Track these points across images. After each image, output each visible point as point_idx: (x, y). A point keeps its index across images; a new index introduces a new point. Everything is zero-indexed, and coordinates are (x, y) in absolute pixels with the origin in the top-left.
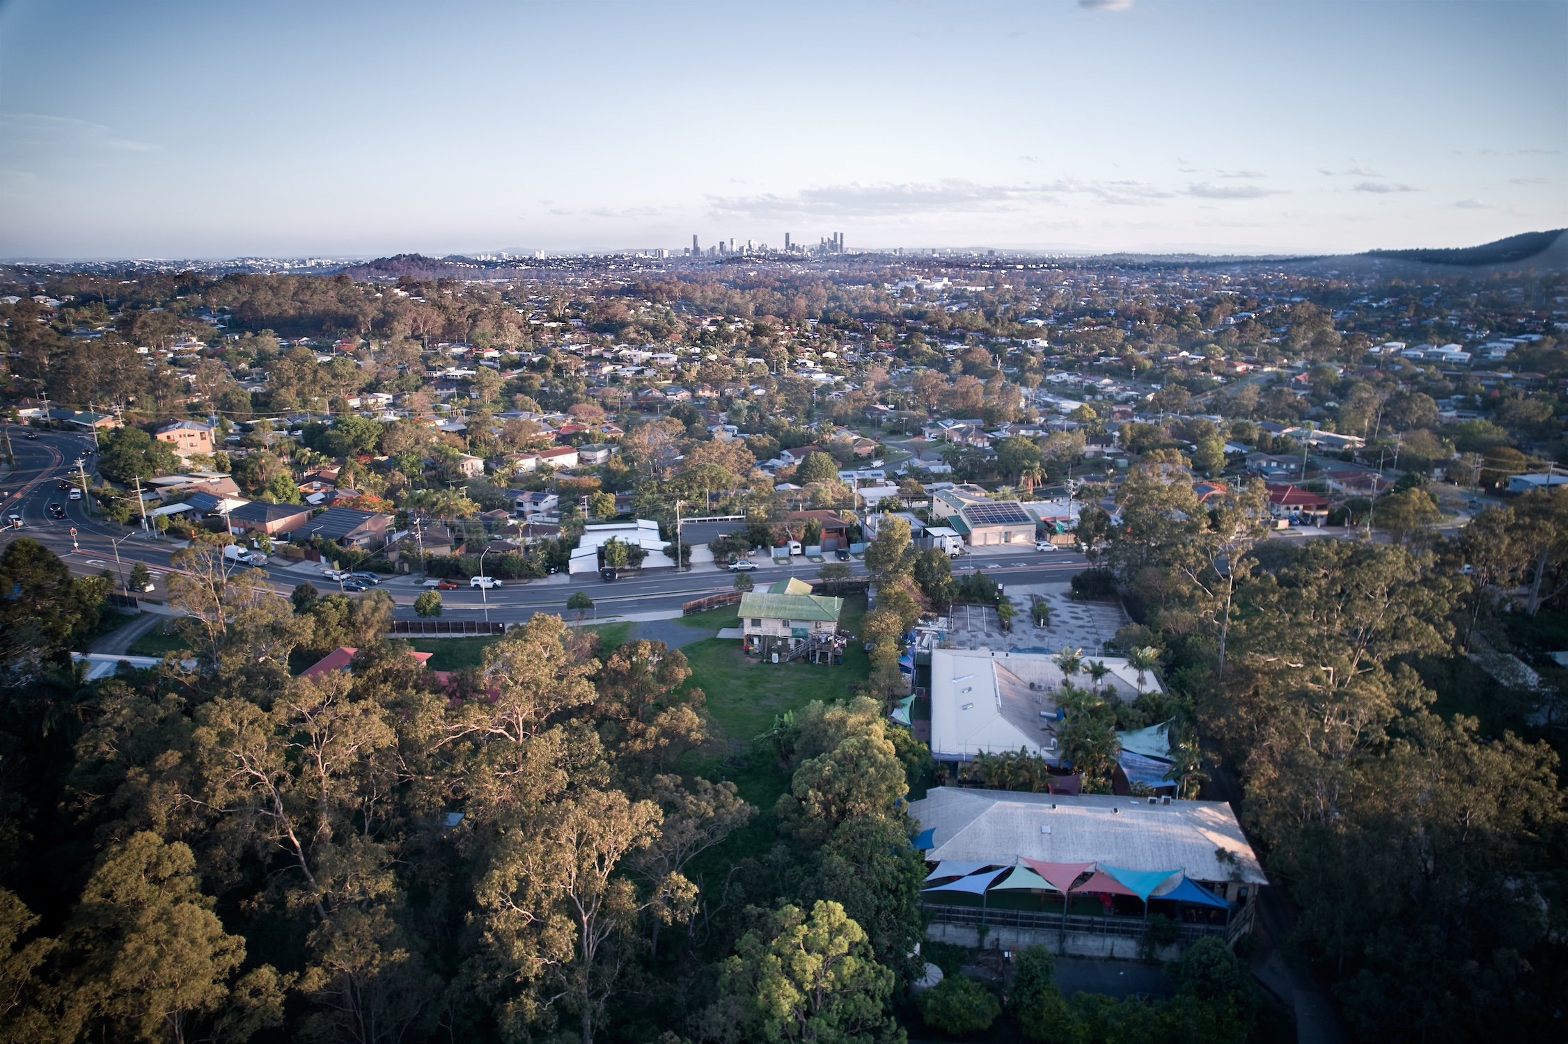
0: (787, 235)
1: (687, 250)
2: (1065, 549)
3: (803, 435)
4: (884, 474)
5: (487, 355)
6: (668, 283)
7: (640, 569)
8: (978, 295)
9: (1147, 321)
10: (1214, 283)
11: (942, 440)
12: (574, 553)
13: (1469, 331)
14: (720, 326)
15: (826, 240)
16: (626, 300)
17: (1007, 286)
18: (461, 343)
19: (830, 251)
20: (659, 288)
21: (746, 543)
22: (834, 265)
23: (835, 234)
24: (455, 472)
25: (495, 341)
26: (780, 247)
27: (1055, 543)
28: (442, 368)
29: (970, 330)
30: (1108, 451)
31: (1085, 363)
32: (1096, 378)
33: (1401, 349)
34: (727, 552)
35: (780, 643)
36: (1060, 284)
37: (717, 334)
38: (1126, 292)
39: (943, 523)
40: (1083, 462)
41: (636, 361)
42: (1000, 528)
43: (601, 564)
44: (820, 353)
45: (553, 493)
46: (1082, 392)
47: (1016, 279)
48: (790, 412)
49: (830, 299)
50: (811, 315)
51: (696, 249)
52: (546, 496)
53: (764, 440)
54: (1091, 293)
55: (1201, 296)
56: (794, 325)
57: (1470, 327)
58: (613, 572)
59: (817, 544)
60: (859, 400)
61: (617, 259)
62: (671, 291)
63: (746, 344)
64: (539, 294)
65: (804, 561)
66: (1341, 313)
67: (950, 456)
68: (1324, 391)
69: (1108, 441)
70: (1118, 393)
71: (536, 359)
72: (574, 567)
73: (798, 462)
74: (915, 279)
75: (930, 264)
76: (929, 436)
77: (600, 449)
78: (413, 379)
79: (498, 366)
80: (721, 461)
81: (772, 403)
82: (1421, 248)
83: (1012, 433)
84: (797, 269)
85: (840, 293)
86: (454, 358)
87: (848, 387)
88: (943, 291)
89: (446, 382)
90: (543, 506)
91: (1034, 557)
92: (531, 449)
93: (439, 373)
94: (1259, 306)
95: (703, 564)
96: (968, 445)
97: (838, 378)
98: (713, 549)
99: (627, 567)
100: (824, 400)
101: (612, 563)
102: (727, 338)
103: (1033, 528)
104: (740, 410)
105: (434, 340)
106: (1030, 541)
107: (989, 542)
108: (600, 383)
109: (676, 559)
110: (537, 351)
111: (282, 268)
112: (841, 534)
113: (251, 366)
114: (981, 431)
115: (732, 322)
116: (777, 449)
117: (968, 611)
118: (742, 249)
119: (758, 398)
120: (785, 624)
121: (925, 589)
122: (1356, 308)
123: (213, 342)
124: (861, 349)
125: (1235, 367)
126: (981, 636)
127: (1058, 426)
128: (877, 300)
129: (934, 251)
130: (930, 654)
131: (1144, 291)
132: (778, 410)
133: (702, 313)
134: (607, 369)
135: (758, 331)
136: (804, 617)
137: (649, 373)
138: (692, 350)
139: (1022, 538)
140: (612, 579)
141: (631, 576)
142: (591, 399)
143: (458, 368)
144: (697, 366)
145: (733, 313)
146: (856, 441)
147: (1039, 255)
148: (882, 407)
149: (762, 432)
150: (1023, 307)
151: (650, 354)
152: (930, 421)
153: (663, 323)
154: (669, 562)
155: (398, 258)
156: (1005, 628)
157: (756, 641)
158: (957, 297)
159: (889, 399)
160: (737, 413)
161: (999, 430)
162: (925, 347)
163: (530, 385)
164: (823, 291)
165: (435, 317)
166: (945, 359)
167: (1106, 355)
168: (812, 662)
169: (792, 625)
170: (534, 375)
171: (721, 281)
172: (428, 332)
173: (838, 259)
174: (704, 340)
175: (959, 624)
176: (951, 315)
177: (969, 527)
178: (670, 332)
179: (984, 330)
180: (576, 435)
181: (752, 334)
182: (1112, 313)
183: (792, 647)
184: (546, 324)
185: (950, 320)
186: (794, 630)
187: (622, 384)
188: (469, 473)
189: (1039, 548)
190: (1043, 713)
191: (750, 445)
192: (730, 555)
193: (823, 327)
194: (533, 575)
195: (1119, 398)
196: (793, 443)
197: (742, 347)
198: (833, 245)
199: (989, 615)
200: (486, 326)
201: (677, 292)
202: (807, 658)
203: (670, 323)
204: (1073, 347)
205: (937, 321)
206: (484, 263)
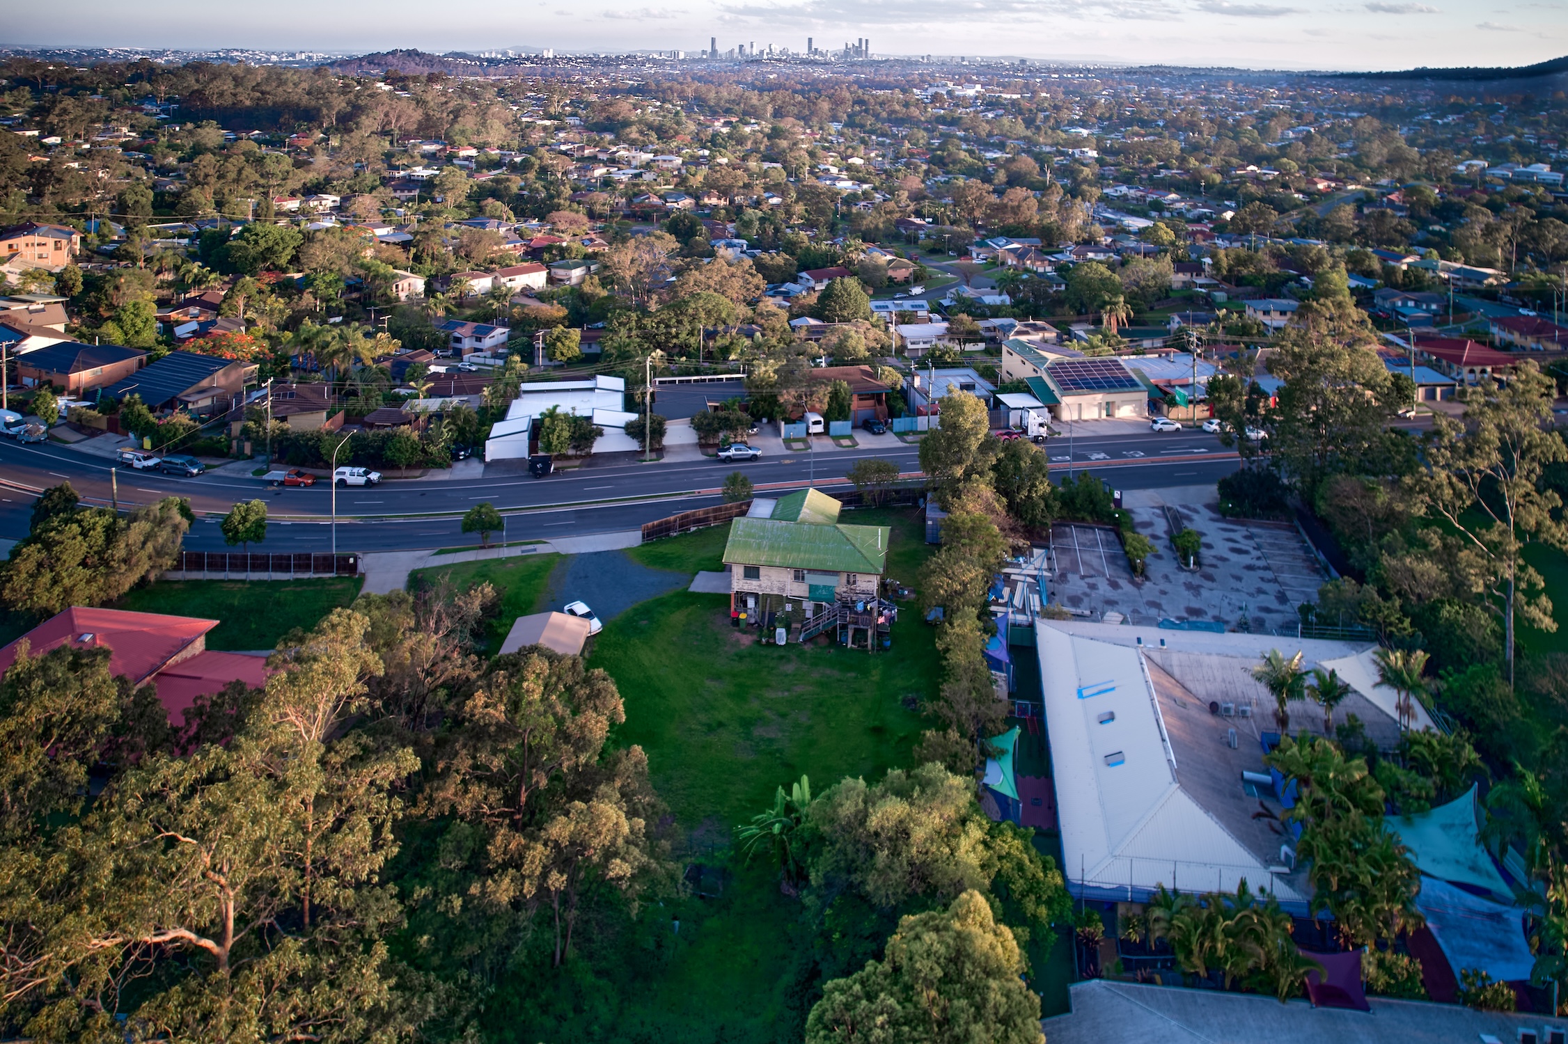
0: (810, 40)
1: (704, 52)
2: (1193, 429)
3: (826, 254)
4: (927, 306)
5: (463, 153)
6: (681, 84)
7: (589, 455)
8: (1014, 103)
9: (1200, 133)
10: (1262, 96)
11: (995, 263)
12: (498, 428)
13: (1552, 151)
14: (734, 127)
15: (850, 46)
16: (633, 99)
17: (1044, 95)
18: (437, 139)
19: (855, 54)
20: (670, 88)
21: (745, 416)
22: (859, 69)
23: (860, 40)
24: (384, 294)
25: (476, 140)
26: (803, 51)
27: (1176, 418)
28: (407, 167)
29: (1009, 138)
30: (1199, 281)
31: (1144, 176)
32: (1161, 192)
33: (1484, 168)
34: (717, 431)
35: (789, 607)
36: (1099, 94)
37: (730, 136)
38: (1171, 103)
39: (1019, 387)
40: (1171, 294)
41: (634, 163)
42: (1099, 397)
43: (533, 448)
44: (845, 158)
45: (504, 325)
46: (1146, 208)
47: (1054, 88)
48: (809, 225)
49: (855, 103)
50: (835, 119)
51: (714, 51)
52: (493, 329)
53: (780, 259)
54: (1134, 103)
55: (1251, 109)
56: (816, 129)
57: (1551, 145)
58: (546, 461)
59: (846, 418)
60: (891, 212)
61: (630, 59)
62: (683, 91)
63: (762, 148)
64: (539, 91)
65: (826, 445)
66: (1405, 129)
67: (1007, 284)
68: (1423, 213)
69: (1197, 268)
70: (1188, 211)
71: (518, 160)
72: (493, 450)
73: (820, 287)
74: (946, 85)
75: (962, 71)
76: (978, 258)
77: (576, 266)
78: (369, 177)
79: (474, 166)
80: (721, 289)
81: (789, 214)
82: (1472, 66)
83: (1078, 256)
84: (820, 73)
85: (866, 97)
86: (423, 156)
87: (878, 197)
88: (977, 98)
89: (409, 183)
90: (488, 342)
91: (1152, 441)
92: (486, 268)
93: (402, 173)
94: (1316, 120)
95: (683, 448)
96: (1027, 270)
97: (865, 186)
98: (698, 427)
99: (571, 452)
100: (850, 213)
101: (548, 447)
102: (741, 141)
103: (1144, 397)
104: (751, 221)
105: (406, 135)
106: (1140, 415)
107: (1085, 416)
108: (590, 188)
109: (643, 441)
110: (521, 150)
111: (268, 60)
112: (879, 401)
113: (181, 160)
114: (1042, 253)
115: (747, 124)
116: (793, 270)
117: (1076, 537)
118: (762, 52)
119: (774, 208)
120: (799, 576)
121: (1012, 507)
122: (1418, 124)
123: (145, 134)
124: (891, 155)
125: (1316, 184)
126: (1104, 588)
127: (1132, 249)
128: (906, 105)
129: (963, 59)
130: (1032, 626)
131: (1189, 103)
132: (795, 221)
133: (714, 114)
134: (600, 172)
135: (775, 134)
136: (829, 566)
137: (648, 177)
138: (701, 153)
139: (1129, 410)
140: (545, 472)
141: (574, 466)
142: (575, 206)
143: (426, 167)
144: (704, 170)
145: (750, 115)
146: (890, 262)
147: (1072, 65)
148: (918, 221)
149: (776, 248)
150: (1065, 115)
151: (651, 156)
152: (977, 239)
153: (668, 123)
154: (631, 445)
155: (394, 53)
156: (1135, 570)
157: (751, 603)
158: (992, 104)
159: (925, 211)
160: (747, 224)
161: (1061, 252)
162: (963, 155)
163: (507, 188)
164: (848, 95)
165: (410, 111)
166: (985, 168)
167: (1166, 167)
168: (840, 646)
169: (812, 579)
170: (513, 177)
171: (739, 83)
172: (400, 128)
173: (862, 64)
174: (714, 142)
175: (1065, 561)
176: (988, 122)
177: (1057, 393)
178: (677, 133)
179: (1025, 138)
180: (549, 249)
181: (769, 137)
182: (1161, 124)
183: (809, 614)
184: (539, 122)
185: (988, 127)
186: (812, 588)
187: (615, 189)
188: (403, 296)
189: (1157, 427)
190: (1247, 774)
191: (760, 267)
192: (721, 435)
193: (849, 131)
194: (429, 463)
195: (1190, 216)
196: (813, 264)
197: (757, 151)
198: (858, 50)
199: (1107, 544)
200: (468, 122)
201: (690, 92)
202: (832, 636)
203: (678, 123)
204: (1127, 158)
205: (973, 128)
206: (488, 60)
